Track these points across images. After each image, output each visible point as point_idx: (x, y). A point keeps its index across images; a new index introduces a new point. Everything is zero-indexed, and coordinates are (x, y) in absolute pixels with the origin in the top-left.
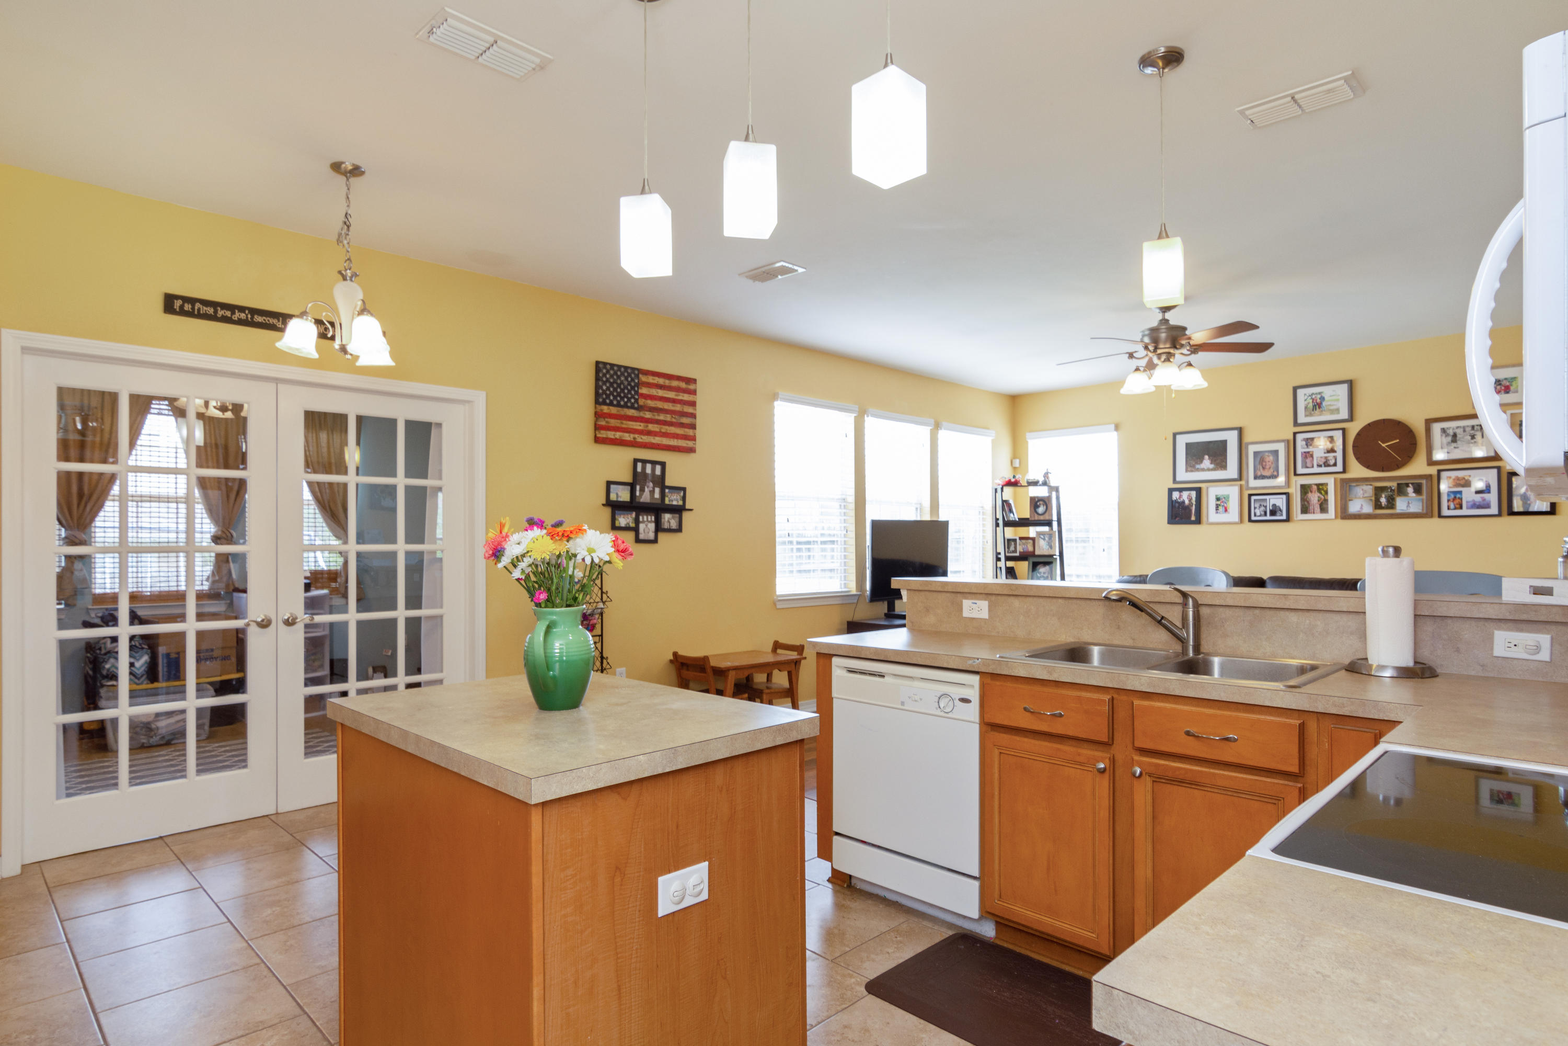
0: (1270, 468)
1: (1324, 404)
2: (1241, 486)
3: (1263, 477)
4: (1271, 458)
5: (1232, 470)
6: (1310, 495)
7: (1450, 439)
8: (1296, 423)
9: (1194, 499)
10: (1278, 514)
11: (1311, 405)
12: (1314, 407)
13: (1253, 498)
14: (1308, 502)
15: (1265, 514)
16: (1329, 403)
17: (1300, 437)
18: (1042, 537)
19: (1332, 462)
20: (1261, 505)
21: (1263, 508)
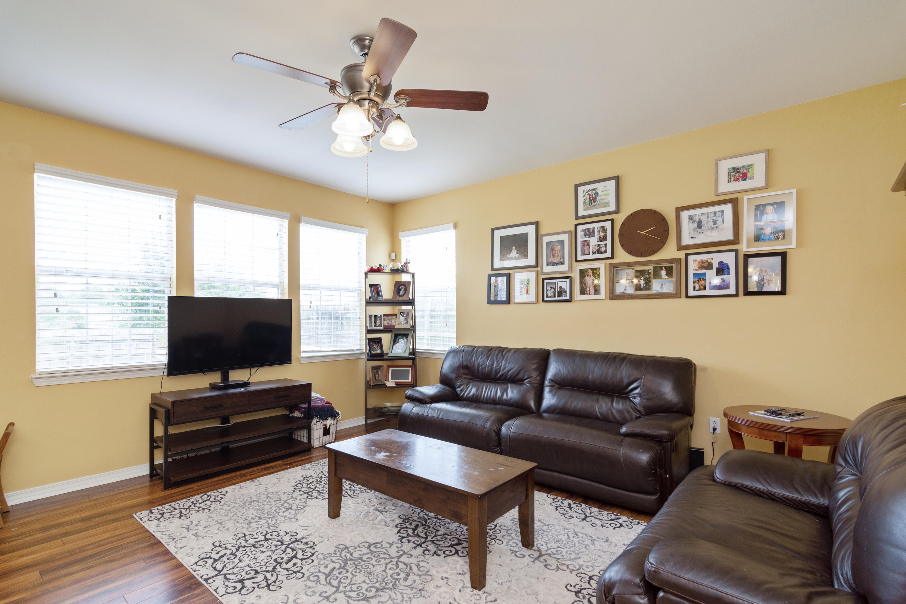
0: (558, 256)
1: (598, 198)
2: (537, 270)
3: (553, 264)
4: (559, 247)
5: (531, 260)
6: (587, 278)
7: (695, 225)
8: (577, 217)
9: (505, 283)
10: (564, 295)
11: (588, 200)
12: (591, 201)
13: (546, 281)
14: (585, 284)
15: (555, 296)
16: (601, 198)
17: (580, 228)
18: (402, 314)
19: (603, 249)
20: (551, 287)
21: (552, 290)
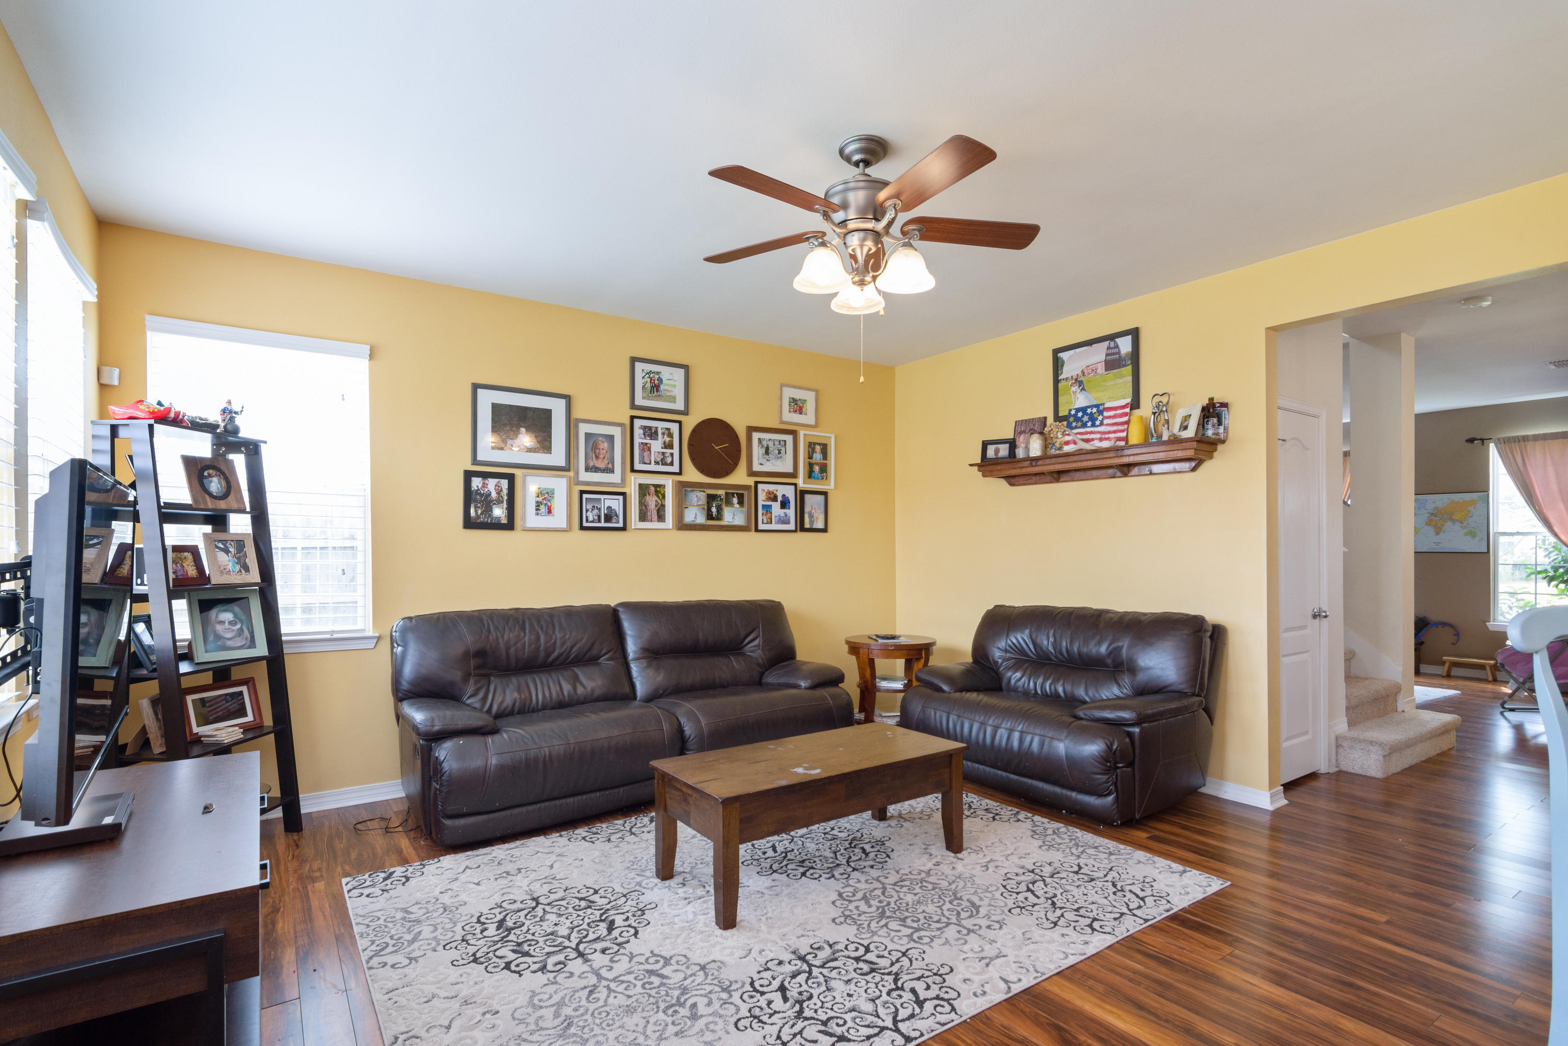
0: (604, 458)
1: (662, 387)
2: (570, 476)
3: (596, 470)
4: (606, 445)
5: (557, 456)
6: (648, 497)
7: (763, 451)
8: (633, 406)
9: (505, 491)
10: (614, 521)
11: (648, 385)
12: (652, 387)
13: (585, 496)
14: (646, 506)
15: (599, 521)
16: (666, 388)
17: (638, 423)
19: (669, 460)
20: (594, 507)
21: (596, 511)
